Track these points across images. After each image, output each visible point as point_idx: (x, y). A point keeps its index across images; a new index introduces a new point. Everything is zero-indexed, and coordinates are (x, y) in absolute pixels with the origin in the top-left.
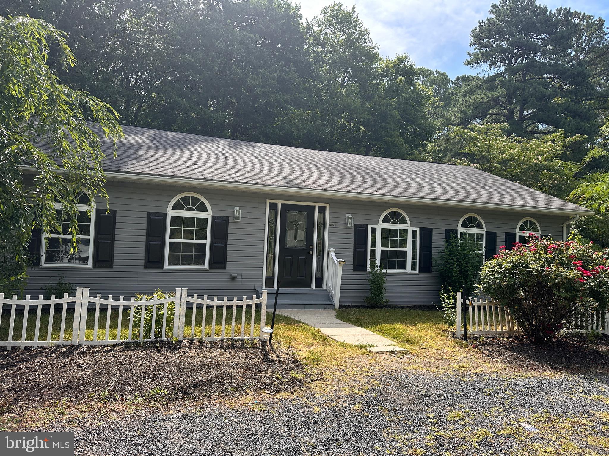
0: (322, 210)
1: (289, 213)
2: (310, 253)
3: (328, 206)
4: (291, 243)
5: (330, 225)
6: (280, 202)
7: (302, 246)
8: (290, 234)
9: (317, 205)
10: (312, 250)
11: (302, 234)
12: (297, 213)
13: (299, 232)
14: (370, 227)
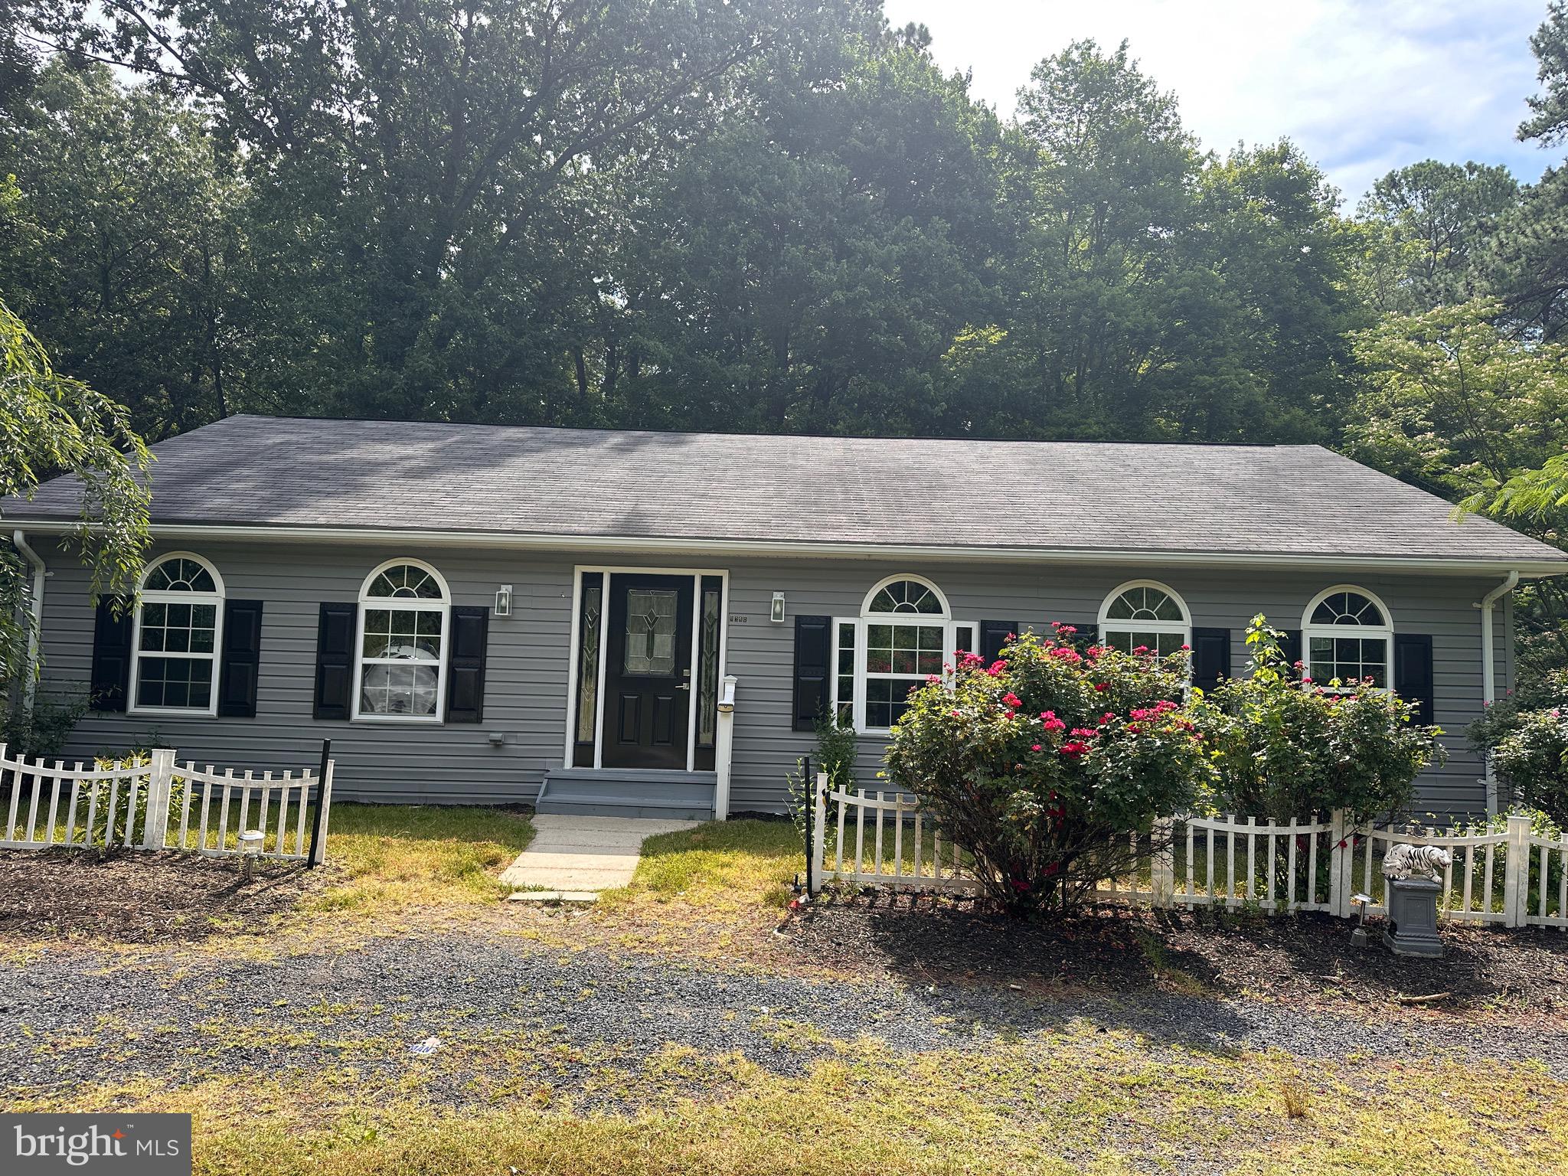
0: (712, 585)
1: (634, 595)
2: (685, 686)
3: (724, 574)
4: (637, 664)
5: (730, 619)
6: (607, 571)
7: (667, 670)
8: (636, 642)
9: (698, 574)
10: (688, 680)
11: (665, 643)
12: (652, 594)
13: (658, 638)
14: (837, 622)
